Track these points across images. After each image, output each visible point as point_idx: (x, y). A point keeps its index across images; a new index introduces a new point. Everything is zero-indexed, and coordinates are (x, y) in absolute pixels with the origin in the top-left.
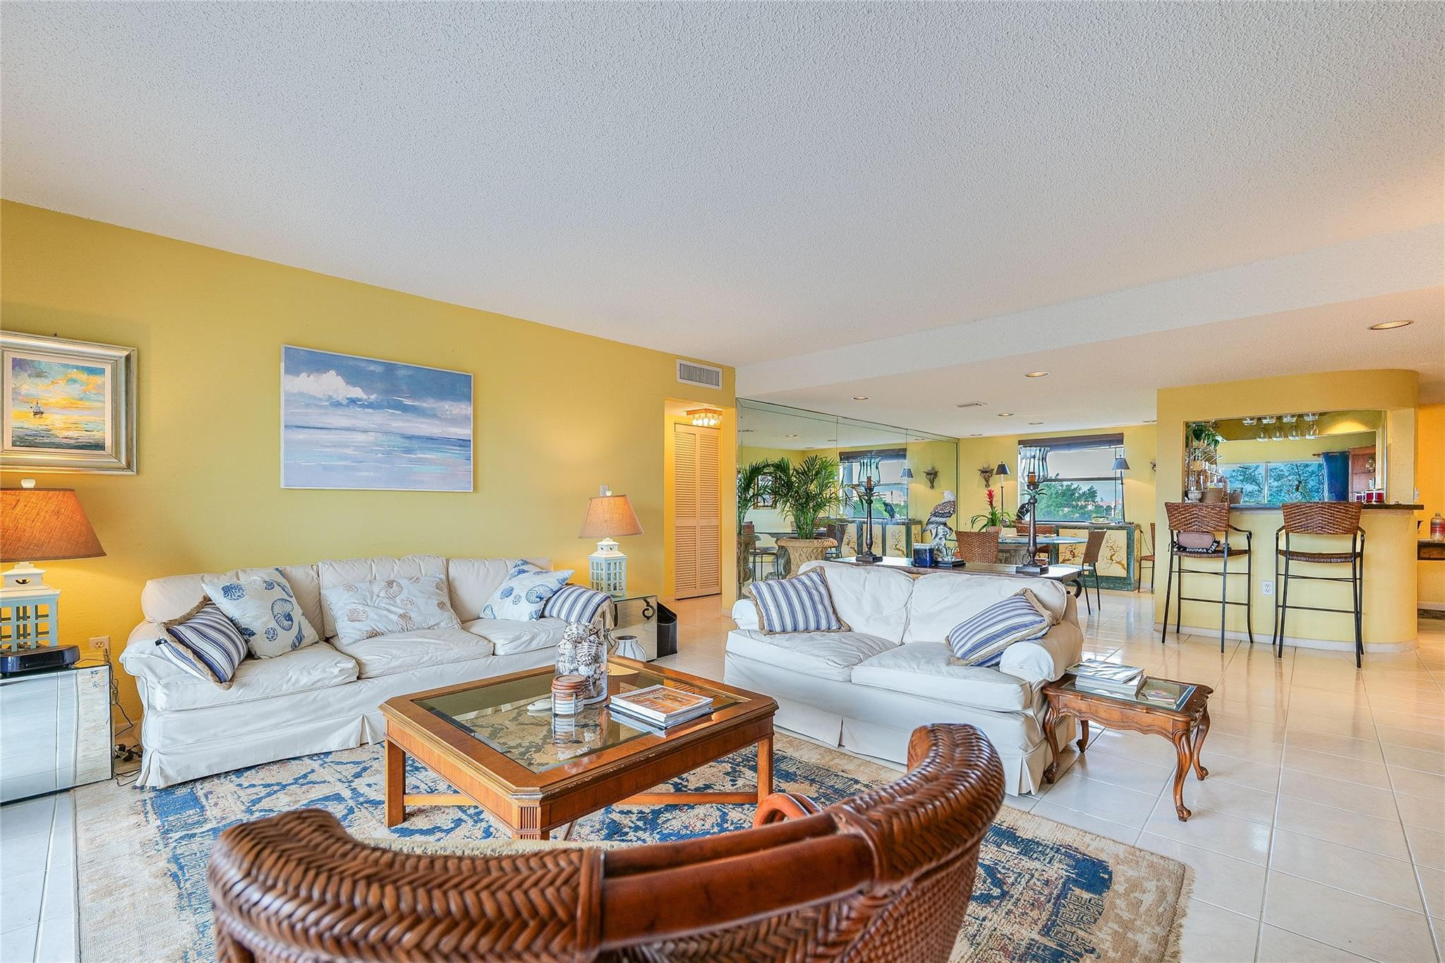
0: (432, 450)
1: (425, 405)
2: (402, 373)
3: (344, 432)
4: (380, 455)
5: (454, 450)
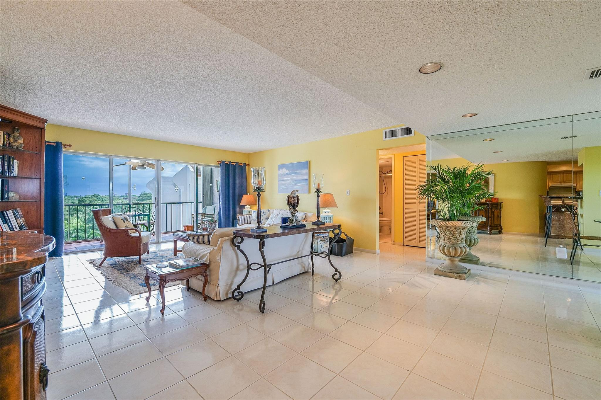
1: (299, 172)
2: (295, 165)
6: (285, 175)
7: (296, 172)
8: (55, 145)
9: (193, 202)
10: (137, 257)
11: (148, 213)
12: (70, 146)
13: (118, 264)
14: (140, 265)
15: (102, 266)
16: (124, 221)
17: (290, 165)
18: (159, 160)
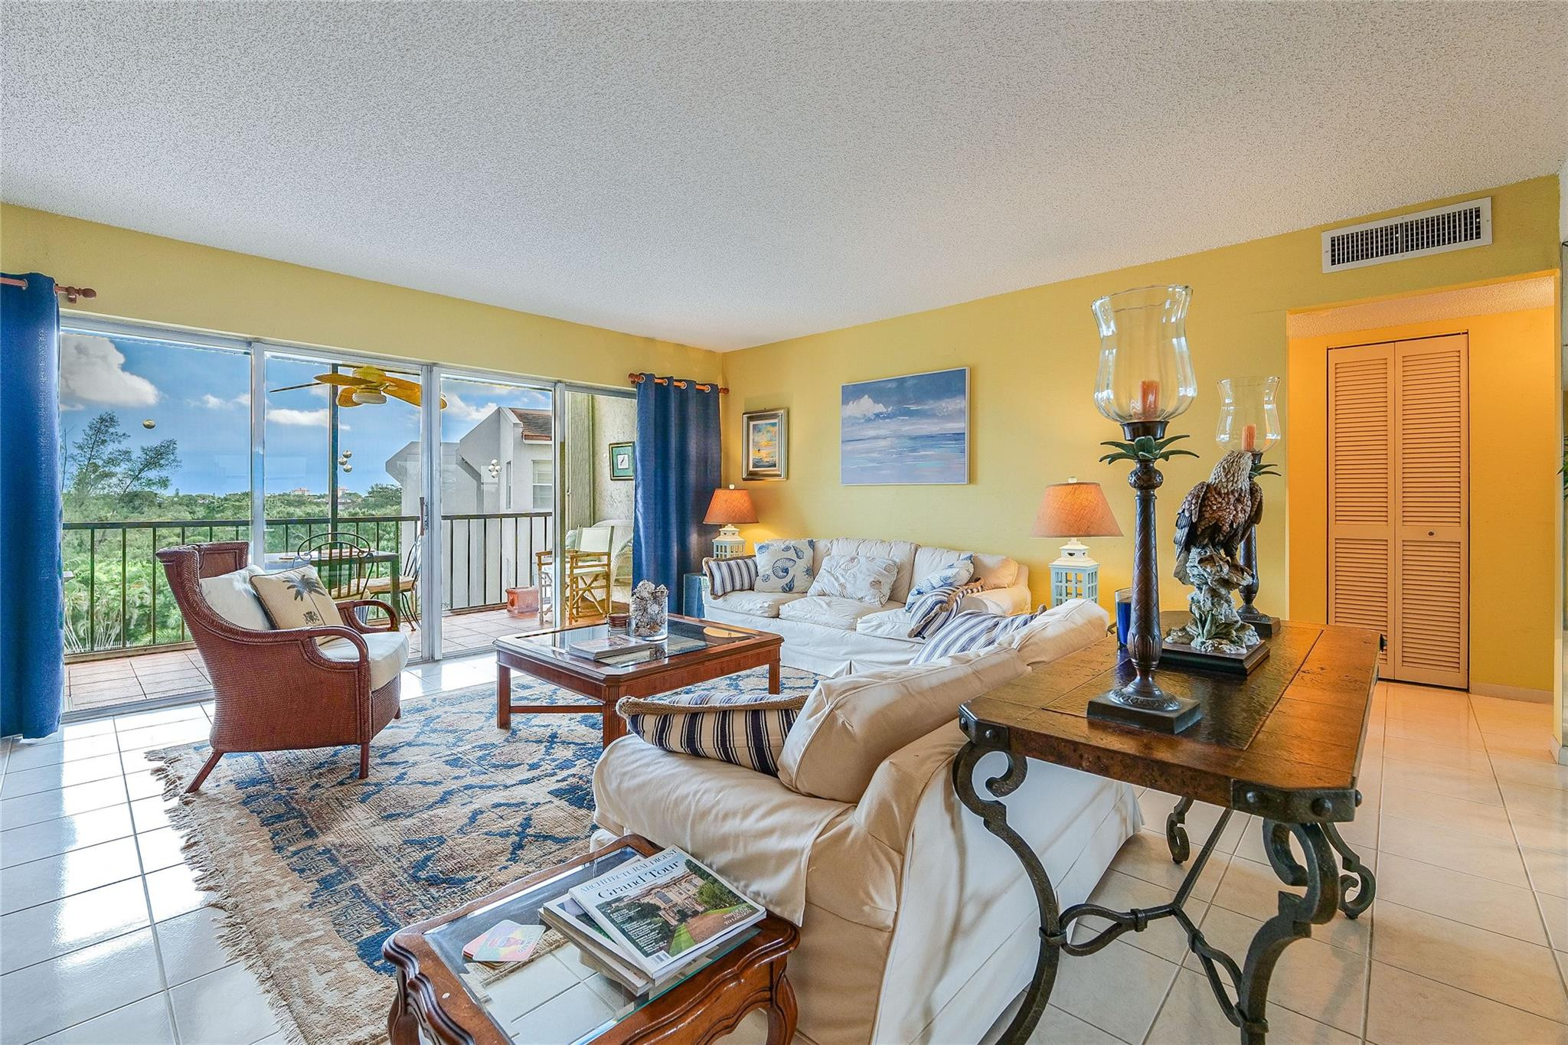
0: (932, 446)
1: (926, 407)
2: (909, 383)
3: (872, 441)
4: (894, 456)
5: (950, 444)
6: (869, 420)
7: (913, 407)
8: (24, 288)
9: (550, 514)
10: (353, 751)
11: (393, 553)
12: (88, 293)
13: (271, 780)
14: (366, 789)
15: (200, 795)
16: (299, 594)
17: (890, 386)
18: (435, 364)
